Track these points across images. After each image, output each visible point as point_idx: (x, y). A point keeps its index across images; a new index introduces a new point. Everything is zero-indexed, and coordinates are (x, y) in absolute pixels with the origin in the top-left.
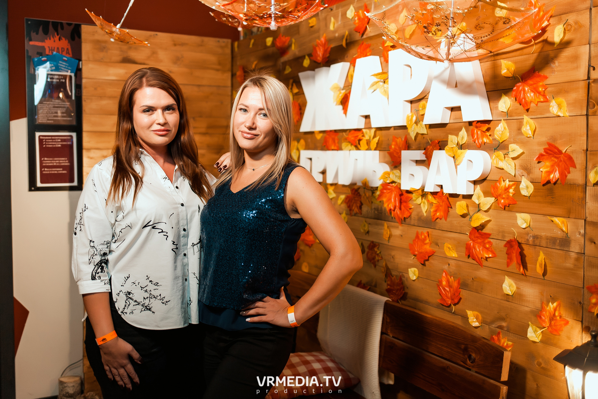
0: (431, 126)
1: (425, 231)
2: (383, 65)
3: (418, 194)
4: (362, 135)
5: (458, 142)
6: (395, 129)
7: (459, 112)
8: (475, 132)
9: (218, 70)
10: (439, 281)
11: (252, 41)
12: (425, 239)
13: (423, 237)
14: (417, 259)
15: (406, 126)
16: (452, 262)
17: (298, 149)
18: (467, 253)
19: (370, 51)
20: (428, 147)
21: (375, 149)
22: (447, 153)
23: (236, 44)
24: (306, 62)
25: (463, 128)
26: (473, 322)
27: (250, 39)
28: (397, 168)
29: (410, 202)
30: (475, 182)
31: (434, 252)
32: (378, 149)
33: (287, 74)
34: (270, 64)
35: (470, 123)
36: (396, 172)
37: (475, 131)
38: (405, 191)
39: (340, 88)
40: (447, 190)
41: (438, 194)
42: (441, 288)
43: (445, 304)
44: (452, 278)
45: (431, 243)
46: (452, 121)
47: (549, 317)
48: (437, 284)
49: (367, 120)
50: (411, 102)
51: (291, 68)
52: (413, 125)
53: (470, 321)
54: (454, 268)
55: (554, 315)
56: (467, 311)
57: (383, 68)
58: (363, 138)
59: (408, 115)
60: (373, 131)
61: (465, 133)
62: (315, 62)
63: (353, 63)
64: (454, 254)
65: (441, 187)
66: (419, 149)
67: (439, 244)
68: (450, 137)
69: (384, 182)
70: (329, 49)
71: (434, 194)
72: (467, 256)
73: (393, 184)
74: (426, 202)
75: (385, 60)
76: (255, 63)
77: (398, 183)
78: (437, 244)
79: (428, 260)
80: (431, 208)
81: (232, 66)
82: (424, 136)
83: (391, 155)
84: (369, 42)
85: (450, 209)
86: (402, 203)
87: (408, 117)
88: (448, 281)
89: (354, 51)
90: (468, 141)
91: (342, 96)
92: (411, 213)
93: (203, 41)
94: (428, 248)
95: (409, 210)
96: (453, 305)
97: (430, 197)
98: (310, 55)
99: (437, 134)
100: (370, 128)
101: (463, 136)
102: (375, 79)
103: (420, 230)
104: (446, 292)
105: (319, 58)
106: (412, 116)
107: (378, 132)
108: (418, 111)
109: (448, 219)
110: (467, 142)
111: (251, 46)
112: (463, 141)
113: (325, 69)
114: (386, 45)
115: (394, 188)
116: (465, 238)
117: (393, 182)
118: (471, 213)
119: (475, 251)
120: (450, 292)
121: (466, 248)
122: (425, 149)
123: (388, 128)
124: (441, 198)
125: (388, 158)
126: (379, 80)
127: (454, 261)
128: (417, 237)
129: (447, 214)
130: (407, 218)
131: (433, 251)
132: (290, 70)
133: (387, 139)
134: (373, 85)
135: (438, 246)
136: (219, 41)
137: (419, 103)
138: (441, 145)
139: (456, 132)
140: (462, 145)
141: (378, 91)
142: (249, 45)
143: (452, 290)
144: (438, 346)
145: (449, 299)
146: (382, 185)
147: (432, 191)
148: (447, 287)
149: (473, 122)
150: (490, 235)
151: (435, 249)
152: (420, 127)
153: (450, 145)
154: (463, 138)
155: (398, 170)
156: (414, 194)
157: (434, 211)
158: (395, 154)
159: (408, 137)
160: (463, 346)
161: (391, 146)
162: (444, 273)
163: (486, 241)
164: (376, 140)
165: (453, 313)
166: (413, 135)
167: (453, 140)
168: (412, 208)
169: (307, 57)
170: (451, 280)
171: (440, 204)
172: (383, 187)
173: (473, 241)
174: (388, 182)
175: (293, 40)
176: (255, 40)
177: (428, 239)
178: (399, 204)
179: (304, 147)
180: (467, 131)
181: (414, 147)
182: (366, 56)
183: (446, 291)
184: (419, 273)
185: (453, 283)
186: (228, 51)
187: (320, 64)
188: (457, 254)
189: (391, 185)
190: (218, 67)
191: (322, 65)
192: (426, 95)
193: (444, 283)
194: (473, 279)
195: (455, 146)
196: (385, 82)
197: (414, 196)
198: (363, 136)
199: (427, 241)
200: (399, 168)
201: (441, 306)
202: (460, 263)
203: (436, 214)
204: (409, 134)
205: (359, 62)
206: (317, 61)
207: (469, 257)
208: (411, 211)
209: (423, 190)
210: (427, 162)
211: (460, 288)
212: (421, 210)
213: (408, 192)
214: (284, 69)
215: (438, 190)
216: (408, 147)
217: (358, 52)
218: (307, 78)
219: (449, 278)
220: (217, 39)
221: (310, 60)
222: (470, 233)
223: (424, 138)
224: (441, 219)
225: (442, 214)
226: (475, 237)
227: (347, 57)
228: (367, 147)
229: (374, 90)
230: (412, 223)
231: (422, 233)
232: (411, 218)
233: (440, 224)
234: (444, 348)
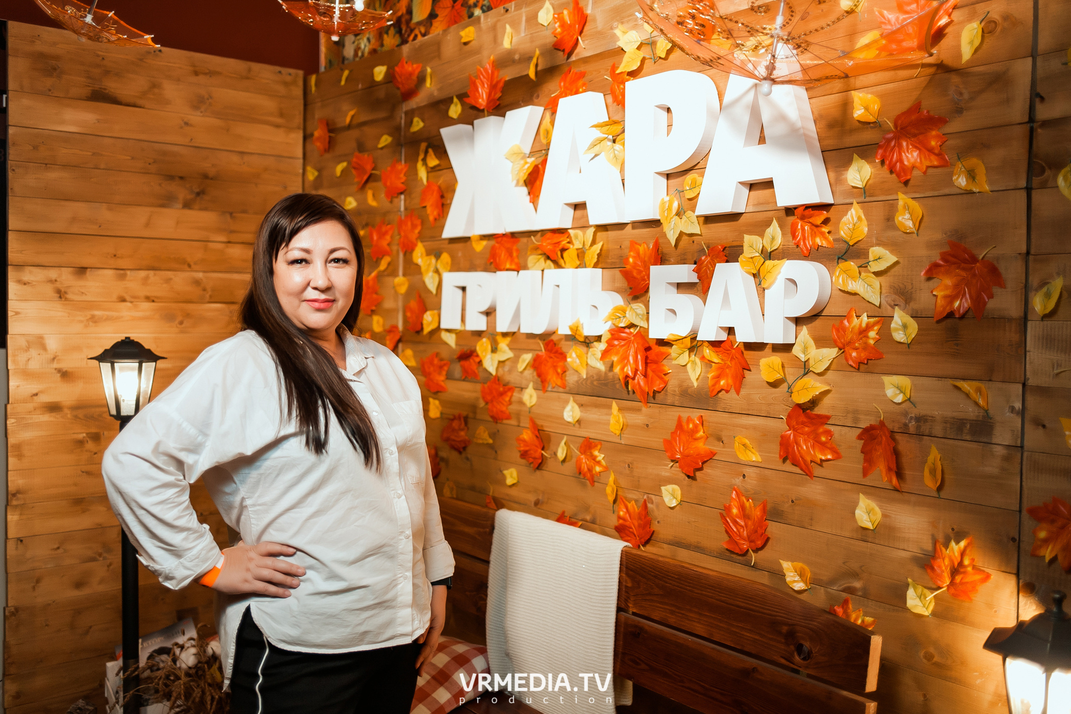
0: (709, 219)
1: (695, 414)
2: (610, 109)
3: (682, 346)
4: (568, 240)
5: (763, 246)
6: (633, 228)
7: (772, 190)
8: (799, 227)
9: (277, 126)
10: (725, 507)
11: (346, 73)
12: (695, 430)
13: (691, 426)
14: (680, 467)
15: (659, 221)
16: (749, 471)
17: (437, 271)
18: (782, 454)
19: (584, 84)
20: (703, 258)
21: (595, 266)
22: (742, 266)
23: (313, 78)
24: (455, 110)
25: (774, 220)
26: (795, 581)
27: (342, 70)
28: (639, 300)
29: (665, 362)
30: (798, 321)
31: (714, 454)
32: (600, 266)
33: (414, 133)
34: (382, 114)
35: (789, 211)
36: (639, 307)
37: (800, 224)
38: (655, 341)
39: (525, 154)
40: (742, 337)
41: (722, 345)
42: (728, 519)
43: (737, 551)
44: (750, 500)
45: (707, 437)
46: (750, 209)
47: (950, 568)
48: (721, 514)
49: (579, 212)
50: (668, 176)
51: (423, 121)
52: (672, 218)
53: (788, 579)
54: (755, 482)
55: (961, 564)
56: (781, 561)
57: (611, 115)
58: (571, 246)
59: (663, 199)
60: (592, 230)
61: (778, 229)
62: (474, 108)
63: (552, 107)
64: (755, 457)
65: (731, 331)
66: (683, 261)
67: (724, 439)
68: (747, 238)
69: (614, 327)
70: (501, 84)
71: (715, 344)
72: (782, 460)
73: (632, 330)
74: (698, 360)
75: (618, 100)
76: (352, 113)
77: (641, 327)
78: (720, 439)
79: (701, 469)
80: (707, 372)
81: (305, 120)
82: (695, 238)
83: (627, 275)
84: (582, 68)
85: (745, 372)
86: (649, 365)
87: (663, 203)
88: (742, 507)
89: (553, 86)
90: (783, 245)
91: (529, 168)
92: (666, 383)
93: (250, 70)
94: (701, 446)
95: (663, 376)
96: (754, 551)
97: (707, 352)
98: (462, 97)
99: (721, 232)
100: (585, 227)
101: (775, 235)
102: (597, 134)
103: (685, 414)
104: (739, 527)
105: (480, 100)
106: (671, 202)
107: (599, 234)
108: (681, 192)
109: (743, 392)
110: (781, 246)
111: (343, 83)
112: (774, 243)
113: (493, 120)
114: (618, 72)
115: (634, 336)
116: (781, 426)
117: (632, 325)
118: (790, 379)
119: (798, 448)
120: (746, 527)
121: (781, 444)
122: (695, 263)
123: (621, 226)
124: (728, 352)
125: (621, 282)
126: (606, 136)
127: (755, 468)
128: (679, 425)
129: (741, 383)
130: (659, 392)
131: (712, 452)
132: (421, 124)
133: (619, 247)
134: (594, 145)
135: (722, 442)
136: (280, 72)
137: (684, 177)
138: (731, 254)
139: (759, 228)
140: (771, 252)
141: (602, 156)
142: (340, 80)
143: (750, 523)
144: (734, 629)
145: (744, 540)
146: (610, 331)
147: (713, 339)
148: (740, 518)
149: (796, 208)
150: (828, 418)
151: (715, 447)
152: (686, 221)
153: (747, 252)
154: (773, 239)
155: (640, 302)
156: (674, 347)
157: (713, 378)
158: (635, 274)
159: (661, 241)
160: (785, 629)
161: (627, 259)
162: (734, 492)
163: (821, 430)
164: (597, 248)
165: (753, 567)
166: (672, 238)
167: (752, 244)
168: (668, 373)
169: (455, 100)
170: (747, 504)
171: (725, 363)
172: (612, 334)
173: (794, 430)
174: (622, 325)
175: (429, 70)
176: (351, 72)
177: (702, 431)
178: (644, 366)
179: (449, 268)
180: (781, 226)
181: (672, 260)
182: (577, 93)
183: (738, 526)
184: (682, 494)
185: (753, 510)
186: (298, 91)
187: (483, 111)
188: (760, 455)
189: (627, 330)
190: (279, 121)
191: (486, 112)
192: (699, 162)
193: (735, 511)
194: (793, 501)
195: (758, 254)
196: (617, 141)
197: (674, 351)
198: (569, 243)
199: (701, 433)
200: (643, 299)
201: (728, 554)
202: (767, 472)
203: (718, 382)
204: (664, 235)
205: (566, 104)
206: (478, 106)
207: (784, 461)
208: (666, 378)
209: (694, 339)
210: (700, 287)
211: (766, 519)
212: (688, 375)
213: (661, 342)
214: (410, 123)
215: (723, 336)
216: (661, 259)
217: (560, 87)
218: (457, 138)
219: (745, 501)
220: (278, 68)
221: (462, 105)
222: (789, 417)
223: (693, 242)
224: (727, 392)
225: (730, 381)
226: (797, 423)
227: (538, 96)
228: (578, 263)
229: (596, 156)
230: (669, 401)
231: (689, 420)
232: (667, 391)
233: (725, 401)
234: (745, 634)
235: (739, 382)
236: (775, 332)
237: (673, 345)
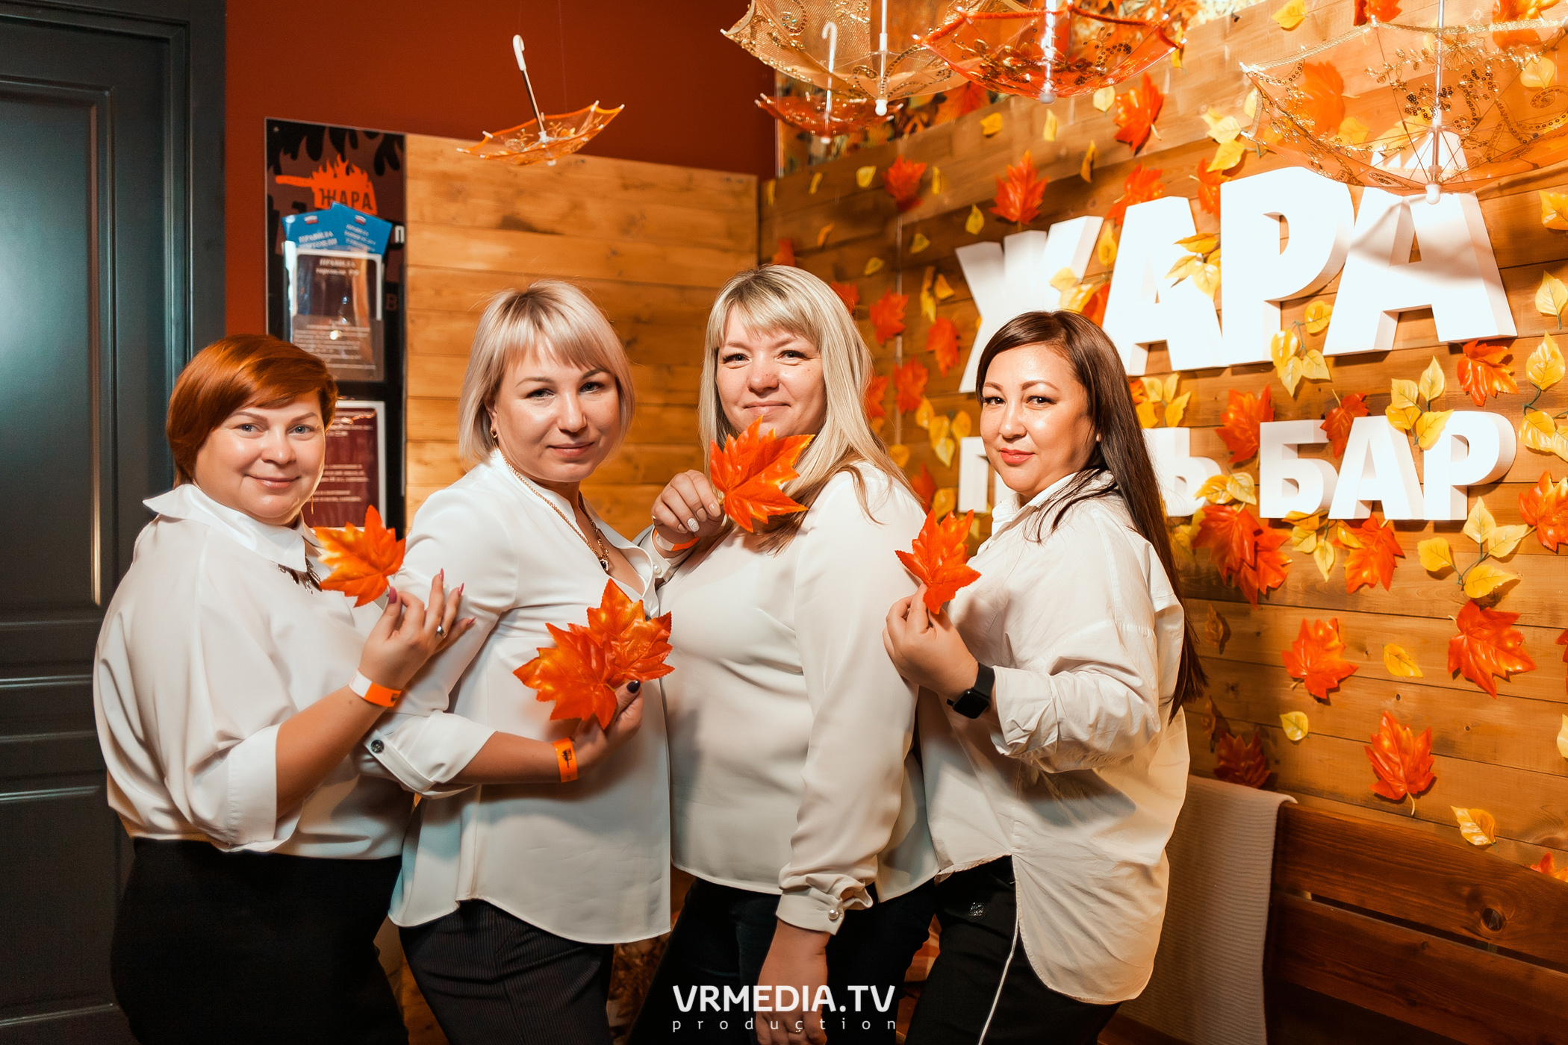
0: (1341, 360)
1: (1327, 618)
2: (1198, 218)
3: (1308, 527)
4: (1141, 391)
5: (1419, 394)
6: (1234, 373)
7: (1429, 321)
8: (1470, 367)
9: (725, 250)
10: (1372, 738)
11: (817, 178)
12: (1327, 638)
13: (1321, 633)
14: (1307, 687)
15: (1271, 363)
16: (1403, 690)
17: (951, 436)
18: (1451, 665)
19: (1160, 187)
20: (1335, 411)
21: (1181, 424)
22: (1391, 421)
23: (771, 187)
24: (975, 223)
25: (1434, 359)
26: (1473, 834)
27: (812, 174)
28: (1243, 468)
29: (1282, 549)
30: (1470, 491)
31: (1355, 669)
32: (1186, 424)
33: (917, 255)
34: (866, 231)
35: (1455, 348)
36: (1244, 478)
37: (1470, 365)
38: (1267, 522)
39: (1078, 279)
40: (1392, 513)
41: (1364, 525)
42: (1377, 755)
43: (1391, 796)
44: (1408, 729)
45: (1345, 647)
46: (1400, 345)
48: (1367, 749)
49: (1155, 355)
50: (1282, 304)
51: (928, 237)
52: (1290, 359)
53: (1464, 831)
54: (1413, 705)
56: (1453, 808)
57: (1199, 227)
58: (1144, 399)
59: (1276, 335)
60: (1174, 378)
61: (1440, 371)
62: (1002, 220)
63: (1116, 219)
64: (1413, 672)
65: (1376, 506)
66: (1305, 415)
67: (1368, 649)
68: (1396, 383)
69: (1208, 504)
70: (1041, 189)
71: (1354, 524)
72: (1451, 674)
73: (1235, 508)
74: (1329, 546)
75: (1210, 207)
76: (826, 230)
77: (1247, 504)
78: (1362, 649)
79: (1336, 689)
80: (1344, 561)
81: (760, 240)
82: (1321, 385)
83: (1226, 435)
84: (1157, 166)
85: (1397, 559)
86: (1259, 553)
87: (1276, 340)
88: (1396, 738)
89: (1113, 190)
90: (1447, 392)
91: (1084, 297)
92: (1284, 577)
93: (690, 179)
94: (1337, 660)
95: (1280, 567)
96: (1413, 796)
97: (1343, 534)
98: (985, 206)
99: (1360, 377)
100: (1164, 373)
101: (1436, 379)
102: (1184, 252)
103: (1312, 617)
104: (1392, 765)
105: (1012, 210)
106: (1287, 339)
107: (1185, 383)
108: (1301, 325)
109: (1394, 586)
110: (1444, 393)
111: (813, 190)
112: (1434, 390)
113: (1032, 237)
114: (1209, 170)
115: (1238, 515)
116: (1449, 630)
117: (1235, 502)
118: (1461, 568)
119: (1474, 658)
120: (1403, 763)
121: (1450, 653)
122: (1323, 417)
123: (1216, 371)
124: (1373, 533)
125: (1219, 445)
126: (1194, 254)
127: (1413, 686)
128: (1304, 632)
129: (1391, 574)
130: (1274, 589)
131: (1351, 667)
132: (926, 243)
133: (1213, 399)
134: (1178, 267)
135: (1366, 653)
136: (728, 180)
137: (1304, 305)
138: (1375, 404)
139: (1414, 370)
140: (1430, 402)
141: (1189, 280)
142: (809, 187)
143: (1408, 759)
144: (1394, 894)
145: (1401, 781)
146: (1205, 509)
147: (1351, 517)
148: (1394, 753)
149: (1464, 343)
150: (1514, 616)
151: (1357, 660)
152: (1309, 363)
153: (1397, 402)
154: (1433, 384)
155: (1245, 471)
156: (1295, 528)
157: (1352, 568)
158: (1237, 433)
159: (1273, 389)
160: (1466, 890)
161: (1226, 415)
162: (1385, 718)
163: (1506, 633)
164: (1183, 400)
165: (1413, 817)
166: (1290, 384)
167: (1404, 391)
168: (1287, 564)
169: (975, 210)
170: (1404, 734)
171: (1368, 549)
172: (1207, 514)
173: (1468, 634)
174: (1221, 501)
175: (936, 171)
176: (824, 175)
177: (1337, 638)
178: (1253, 555)
179: (968, 432)
180: (1444, 367)
181: (1290, 414)
182: (1150, 198)
183: (1391, 763)
184: (1310, 724)
185: (1412, 741)
186: (751, 203)
187: (1015, 224)
188: (1421, 669)
189: (1228, 508)
190: (727, 243)
191: (1020, 226)
192: (1326, 286)
193: (1386, 743)
194: (1468, 729)
195: (1411, 405)
196: (1209, 259)
197: (1294, 534)
198: (1141, 394)
199: (1335, 642)
200: (1249, 466)
201: (1377, 801)
202: (1430, 690)
203: (1359, 573)
204: (1279, 382)
205: (1136, 214)
206: (1008, 217)
207: (1455, 675)
208: (1284, 570)
209: (1324, 517)
210: (1330, 450)
211: (1430, 753)
212: (1316, 566)
213: (1277, 523)
214: (909, 242)
215: (1365, 513)
216: (1274, 413)
217: (1126, 190)
218: (980, 260)
219: (1400, 729)
220: (725, 175)
221: (985, 216)
222: (1461, 617)
223: (1320, 390)
224: (1372, 586)
225: (1376, 572)
226: (1473, 625)
227: (1094, 204)
228: (1155, 421)
229: (1180, 280)
230: (1289, 601)
231: (1318, 625)
232: (1285, 587)
233: (1369, 599)
234: (1411, 899)
235: (1388, 572)
236: (1440, 506)
237: (1294, 526)
